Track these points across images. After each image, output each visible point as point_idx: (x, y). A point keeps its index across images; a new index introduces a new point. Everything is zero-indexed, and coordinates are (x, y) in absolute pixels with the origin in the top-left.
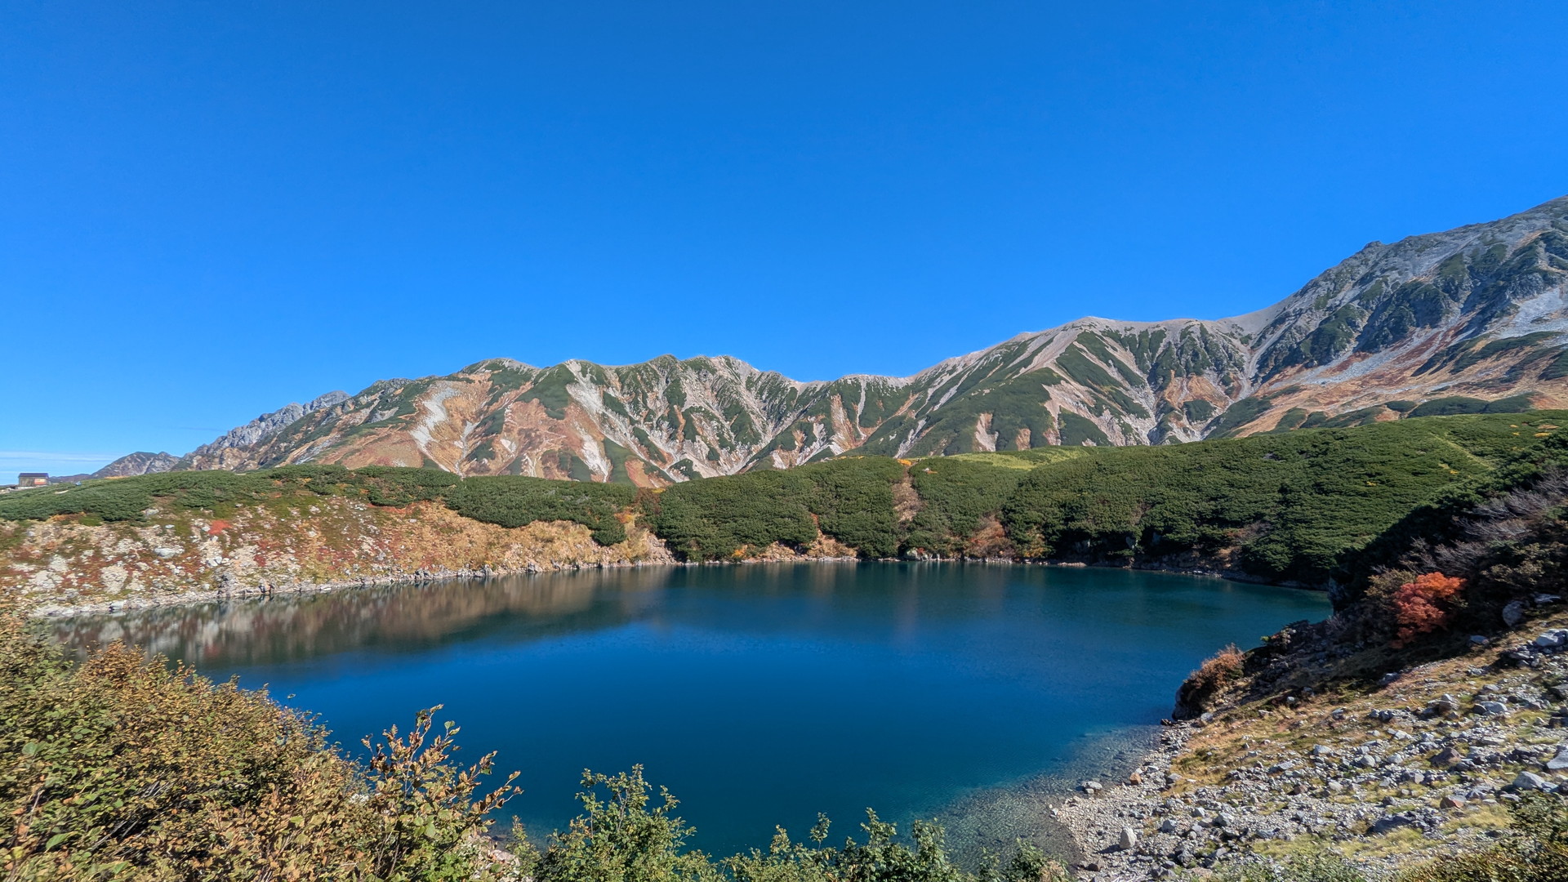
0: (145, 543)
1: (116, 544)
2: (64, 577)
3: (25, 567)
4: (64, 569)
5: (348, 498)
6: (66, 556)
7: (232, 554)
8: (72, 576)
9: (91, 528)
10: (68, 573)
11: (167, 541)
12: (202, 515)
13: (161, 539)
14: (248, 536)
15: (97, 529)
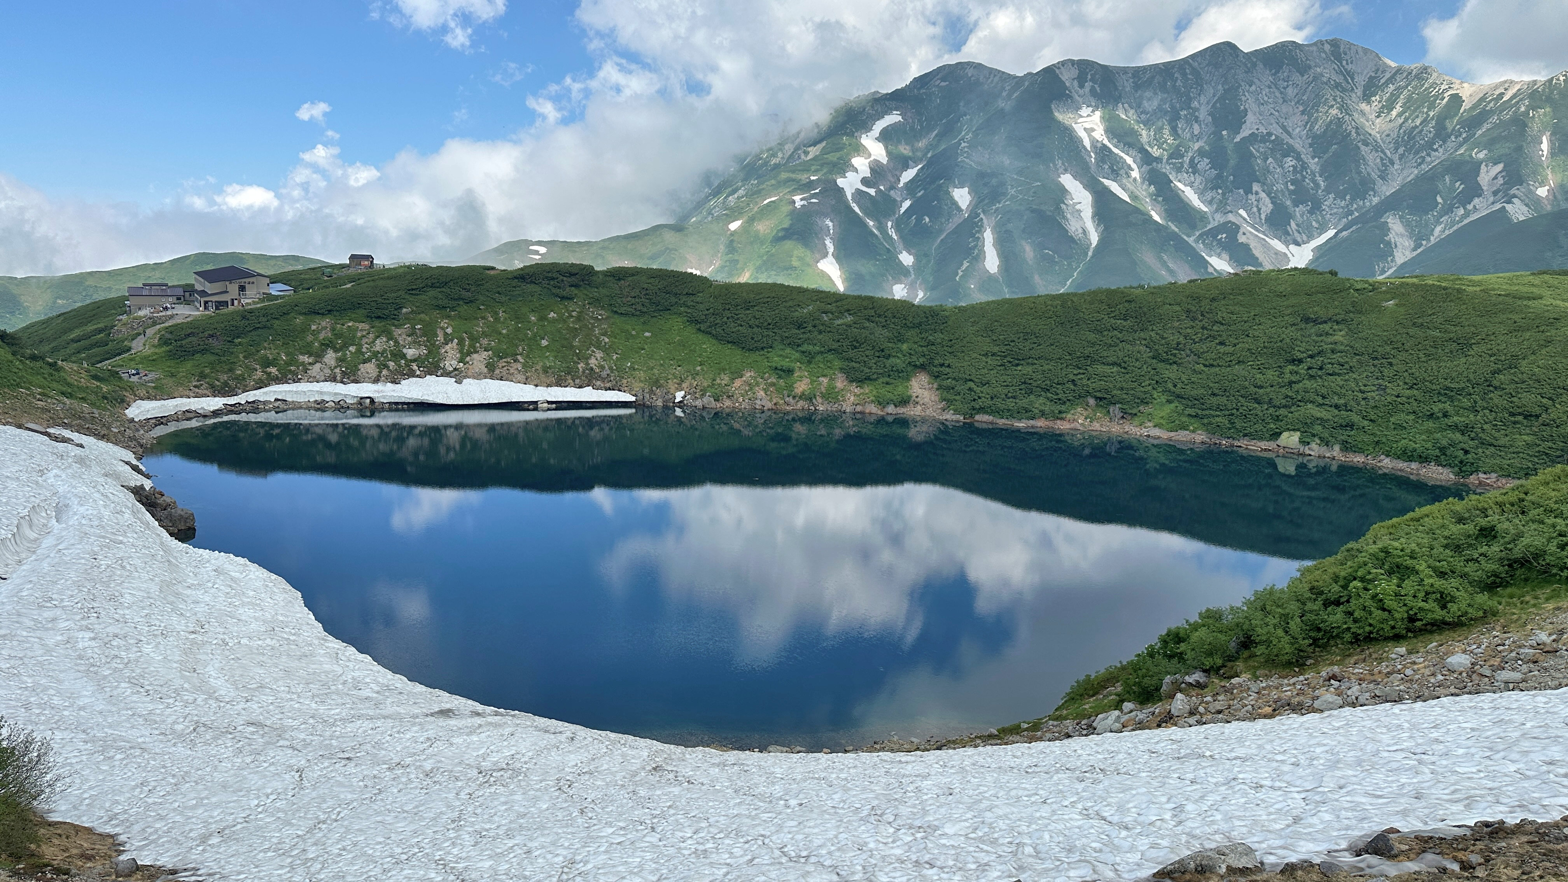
0: (396, 342)
1: (373, 342)
2: (332, 370)
3: (305, 359)
4: (333, 363)
5: (589, 304)
6: (336, 351)
7: (468, 359)
8: (337, 370)
9: (357, 324)
10: (336, 367)
11: (415, 342)
12: (448, 317)
13: (410, 339)
14: (485, 342)
15: (361, 326)
